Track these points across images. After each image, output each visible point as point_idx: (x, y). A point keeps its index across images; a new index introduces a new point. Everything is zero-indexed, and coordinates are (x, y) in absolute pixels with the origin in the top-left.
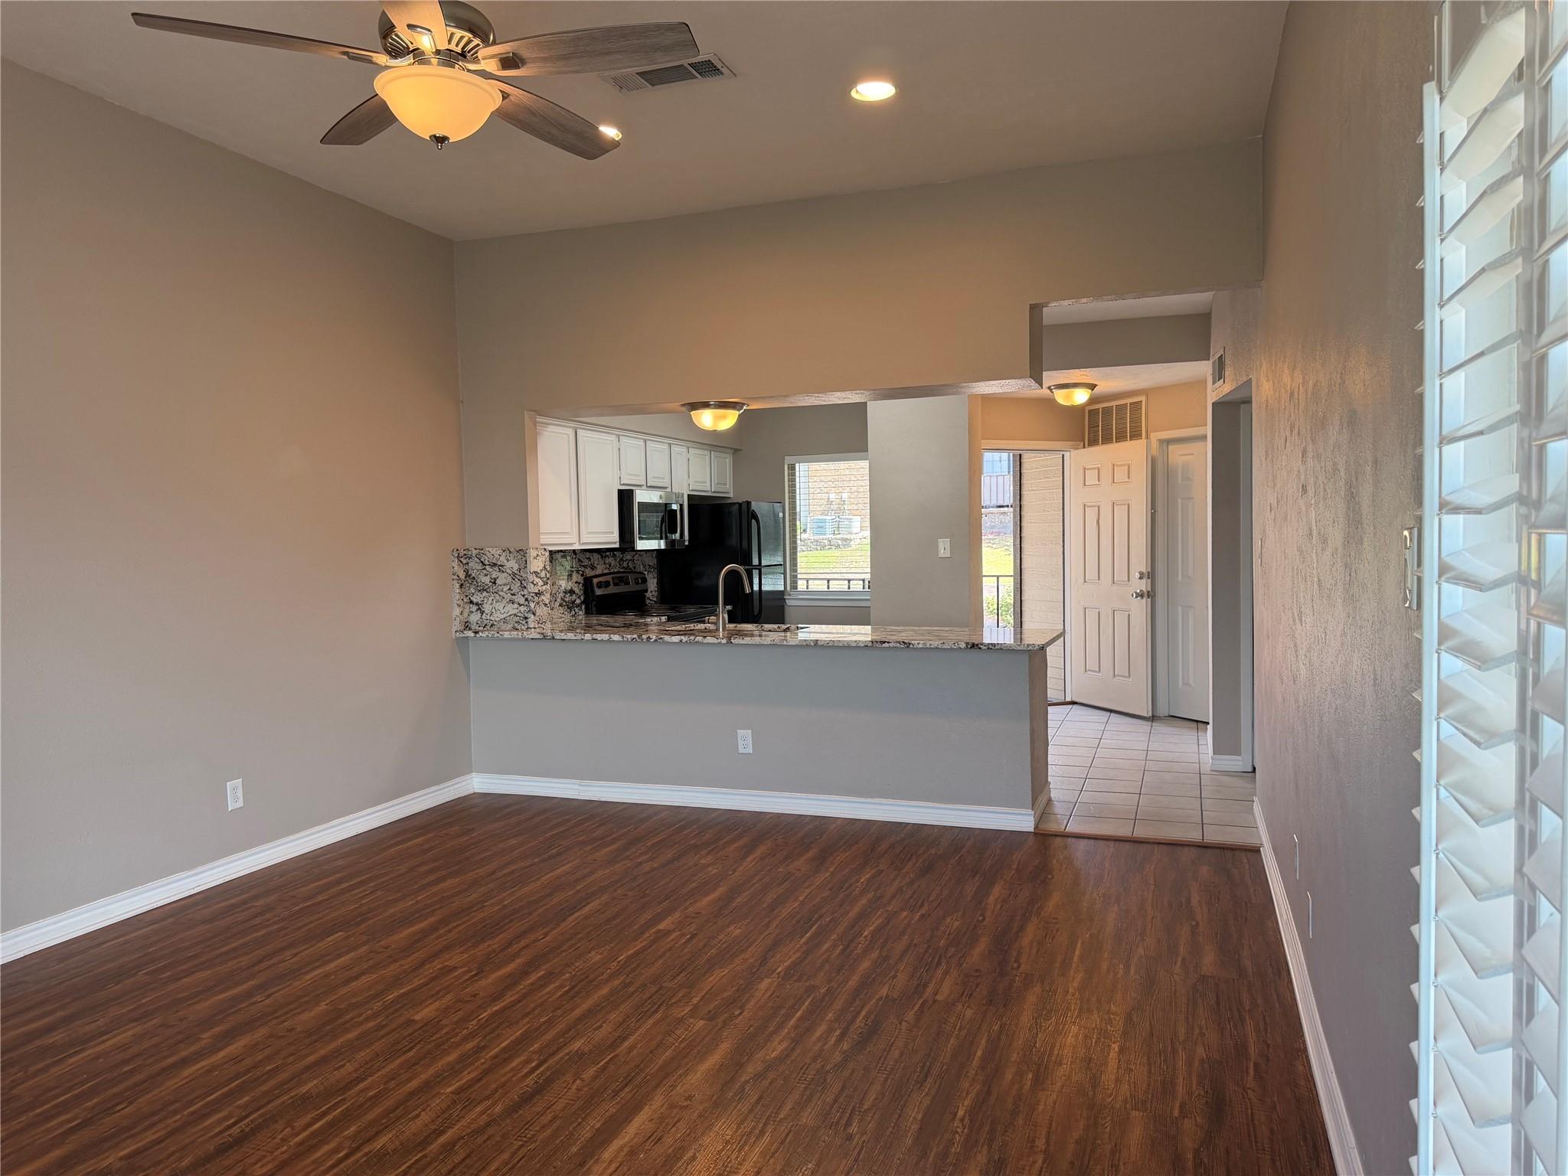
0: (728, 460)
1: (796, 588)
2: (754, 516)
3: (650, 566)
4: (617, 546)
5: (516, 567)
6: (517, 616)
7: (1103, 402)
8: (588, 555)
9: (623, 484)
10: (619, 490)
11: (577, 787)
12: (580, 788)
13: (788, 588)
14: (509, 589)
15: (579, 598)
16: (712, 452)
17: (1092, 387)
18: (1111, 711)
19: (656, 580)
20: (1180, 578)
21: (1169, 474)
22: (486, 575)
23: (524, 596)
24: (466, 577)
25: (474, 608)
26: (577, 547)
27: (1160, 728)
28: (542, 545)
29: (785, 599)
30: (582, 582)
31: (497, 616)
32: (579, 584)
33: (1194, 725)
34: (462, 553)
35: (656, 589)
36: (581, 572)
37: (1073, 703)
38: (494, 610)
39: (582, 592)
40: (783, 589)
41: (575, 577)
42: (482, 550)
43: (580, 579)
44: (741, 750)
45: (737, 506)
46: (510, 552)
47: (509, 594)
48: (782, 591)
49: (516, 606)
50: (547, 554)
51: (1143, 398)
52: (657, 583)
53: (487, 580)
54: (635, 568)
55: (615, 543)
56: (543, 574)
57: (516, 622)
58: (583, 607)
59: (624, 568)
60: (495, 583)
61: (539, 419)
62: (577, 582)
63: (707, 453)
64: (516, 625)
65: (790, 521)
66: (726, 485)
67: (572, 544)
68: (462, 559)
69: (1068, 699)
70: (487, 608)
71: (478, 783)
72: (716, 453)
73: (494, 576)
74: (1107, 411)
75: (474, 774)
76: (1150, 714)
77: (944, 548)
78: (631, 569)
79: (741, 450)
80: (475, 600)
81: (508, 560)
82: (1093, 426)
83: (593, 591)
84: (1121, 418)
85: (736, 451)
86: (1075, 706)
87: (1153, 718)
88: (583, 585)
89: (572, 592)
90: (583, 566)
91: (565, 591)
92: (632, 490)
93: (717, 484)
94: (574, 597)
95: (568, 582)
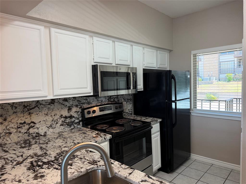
0: (166, 55)
1: (196, 108)
2: (173, 77)
4: (92, 94)
9: (95, 62)
13: (192, 107)
15: (78, 119)
16: (158, 51)
29: (190, 113)
30: (81, 111)
32: (78, 112)
36: (80, 107)
39: (79, 116)
40: (189, 108)
41: (74, 109)
43: (78, 109)
48: (189, 109)
52: (132, 106)
58: (81, 123)
62: (75, 112)
63: (155, 51)
65: (193, 79)
66: (165, 65)
78: (115, 102)
79: (173, 50)
83: (84, 116)
85: (170, 51)
88: (81, 112)
89: (71, 117)
90: (82, 103)
91: (66, 117)
92: (97, 65)
93: (160, 64)
94: (74, 119)
95: (69, 112)
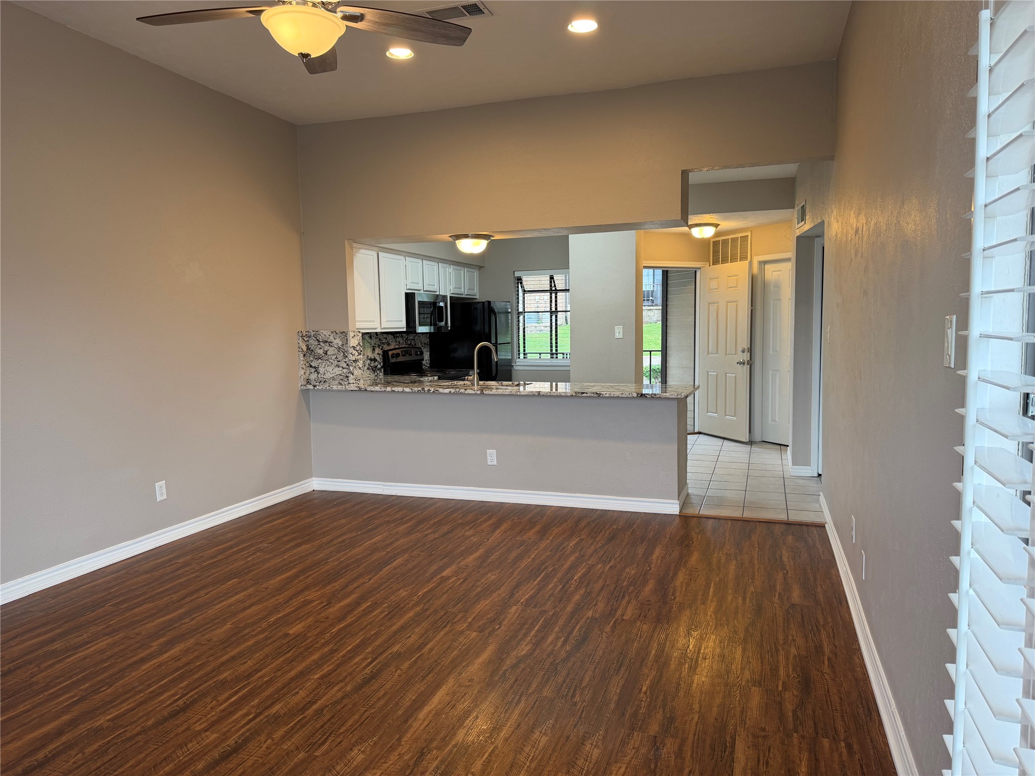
0: (476, 274)
2: (493, 311)
3: (425, 343)
4: (405, 330)
5: (340, 343)
6: (341, 375)
7: (723, 236)
8: (385, 336)
9: (409, 289)
10: (406, 293)
11: (381, 486)
12: (384, 487)
13: (515, 358)
14: (336, 358)
15: (380, 364)
16: (465, 268)
17: (716, 226)
18: (724, 439)
19: (429, 353)
20: (771, 352)
21: (765, 285)
22: (321, 348)
23: (346, 362)
24: (307, 350)
25: (313, 370)
26: (379, 330)
27: (755, 449)
28: (357, 329)
29: (512, 366)
30: (382, 354)
31: (328, 376)
32: (380, 355)
33: (778, 447)
34: (304, 334)
35: (429, 359)
36: (381, 347)
37: (700, 433)
38: (326, 372)
39: (382, 360)
40: (510, 358)
41: (377, 351)
42: (317, 332)
43: (381, 352)
44: (489, 463)
45: (482, 303)
46: (336, 333)
47: (336, 361)
48: (510, 360)
49: (341, 369)
50: (361, 335)
51: (749, 234)
52: (430, 355)
53: (321, 352)
54: (415, 344)
55: (403, 328)
56: (358, 348)
57: (341, 380)
58: (382, 370)
59: (408, 344)
60: (326, 354)
61: (355, 245)
62: (378, 354)
63: (462, 268)
64: (340, 381)
66: (474, 290)
67: (376, 329)
68: (304, 338)
69: (696, 430)
70: (321, 370)
71: (316, 484)
72: (469, 269)
73: (326, 349)
74: (725, 242)
75: (313, 478)
76: (748, 440)
77: (619, 332)
78: (412, 345)
79: (484, 267)
80: (313, 365)
81: (335, 339)
82: (716, 252)
83: (389, 360)
84: (734, 247)
85: (481, 267)
86: (701, 435)
87: (751, 443)
88: (382, 356)
89: (375, 360)
90: (383, 343)
91: (371, 360)
92: (415, 293)
93: (469, 289)
94: (376, 363)
95: (373, 353)
